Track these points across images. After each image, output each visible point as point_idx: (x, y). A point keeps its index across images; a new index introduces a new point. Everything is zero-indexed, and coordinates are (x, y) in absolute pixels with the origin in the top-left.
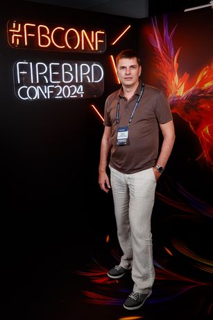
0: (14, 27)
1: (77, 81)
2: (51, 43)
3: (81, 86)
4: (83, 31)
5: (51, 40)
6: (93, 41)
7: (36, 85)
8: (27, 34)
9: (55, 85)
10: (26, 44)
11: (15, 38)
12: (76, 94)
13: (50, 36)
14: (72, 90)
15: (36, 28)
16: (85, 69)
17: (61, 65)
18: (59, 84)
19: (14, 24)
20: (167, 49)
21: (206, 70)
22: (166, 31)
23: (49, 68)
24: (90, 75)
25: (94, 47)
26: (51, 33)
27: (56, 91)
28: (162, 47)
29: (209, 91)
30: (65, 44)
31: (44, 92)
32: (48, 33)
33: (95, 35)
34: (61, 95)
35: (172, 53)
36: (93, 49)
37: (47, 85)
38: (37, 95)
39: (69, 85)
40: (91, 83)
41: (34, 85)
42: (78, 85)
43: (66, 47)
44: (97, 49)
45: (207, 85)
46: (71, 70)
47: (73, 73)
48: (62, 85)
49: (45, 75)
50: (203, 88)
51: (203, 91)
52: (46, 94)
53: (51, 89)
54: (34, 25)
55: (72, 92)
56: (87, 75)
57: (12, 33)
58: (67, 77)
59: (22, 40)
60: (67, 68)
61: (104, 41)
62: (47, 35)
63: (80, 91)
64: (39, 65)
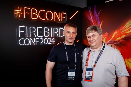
0: (18, 9)
1: (51, 36)
2: (38, 17)
3: (54, 39)
4: (55, 12)
5: (38, 16)
6: (60, 17)
7: (29, 38)
8: (25, 12)
9: (40, 38)
10: (24, 17)
11: (19, 14)
12: (51, 42)
13: (37, 14)
14: (49, 40)
15: (30, 10)
16: (56, 30)
17: (43, 28)
18: (42, 38)
19: (18, 7)
20: (96, 21)
21: (117, 31)
22: (95, 13)
23: (36, 29)
24: (58, 33)
25: (61, 20)
26: (38, 12)
27: (40, 41)
28: (94, 20)
29: (119, 42)
30: (46, 18)
31: (34, 41)
32: (37, 12)
33: (61, 14)
34: (43, 43)
35: (99, 23)
36: (60, 21)
37: (35, 38)
38: (30, 43)
39: (47, 38)
40: (59, 37)
41: (28, 38)
42: (52, 38)
43: (46, 19)
44: (62, 21)
45: (118, 39)
46: (49, 31)
47: (50, 32)
48: (44, 38)
49: (34, 33)
50: (116, 40)
51: (116, 42)
52: (35, 43)
53: (37, 40)
54: (29, 8)
55: (49, 42)
56: (57, 33)
57: (17, 12)
58: (46, 34)
59: (22, 15)
60: (46, 30)
61: (66, 17)
62: (36, 14)
63: (53, 41)
64: (31, 28)
